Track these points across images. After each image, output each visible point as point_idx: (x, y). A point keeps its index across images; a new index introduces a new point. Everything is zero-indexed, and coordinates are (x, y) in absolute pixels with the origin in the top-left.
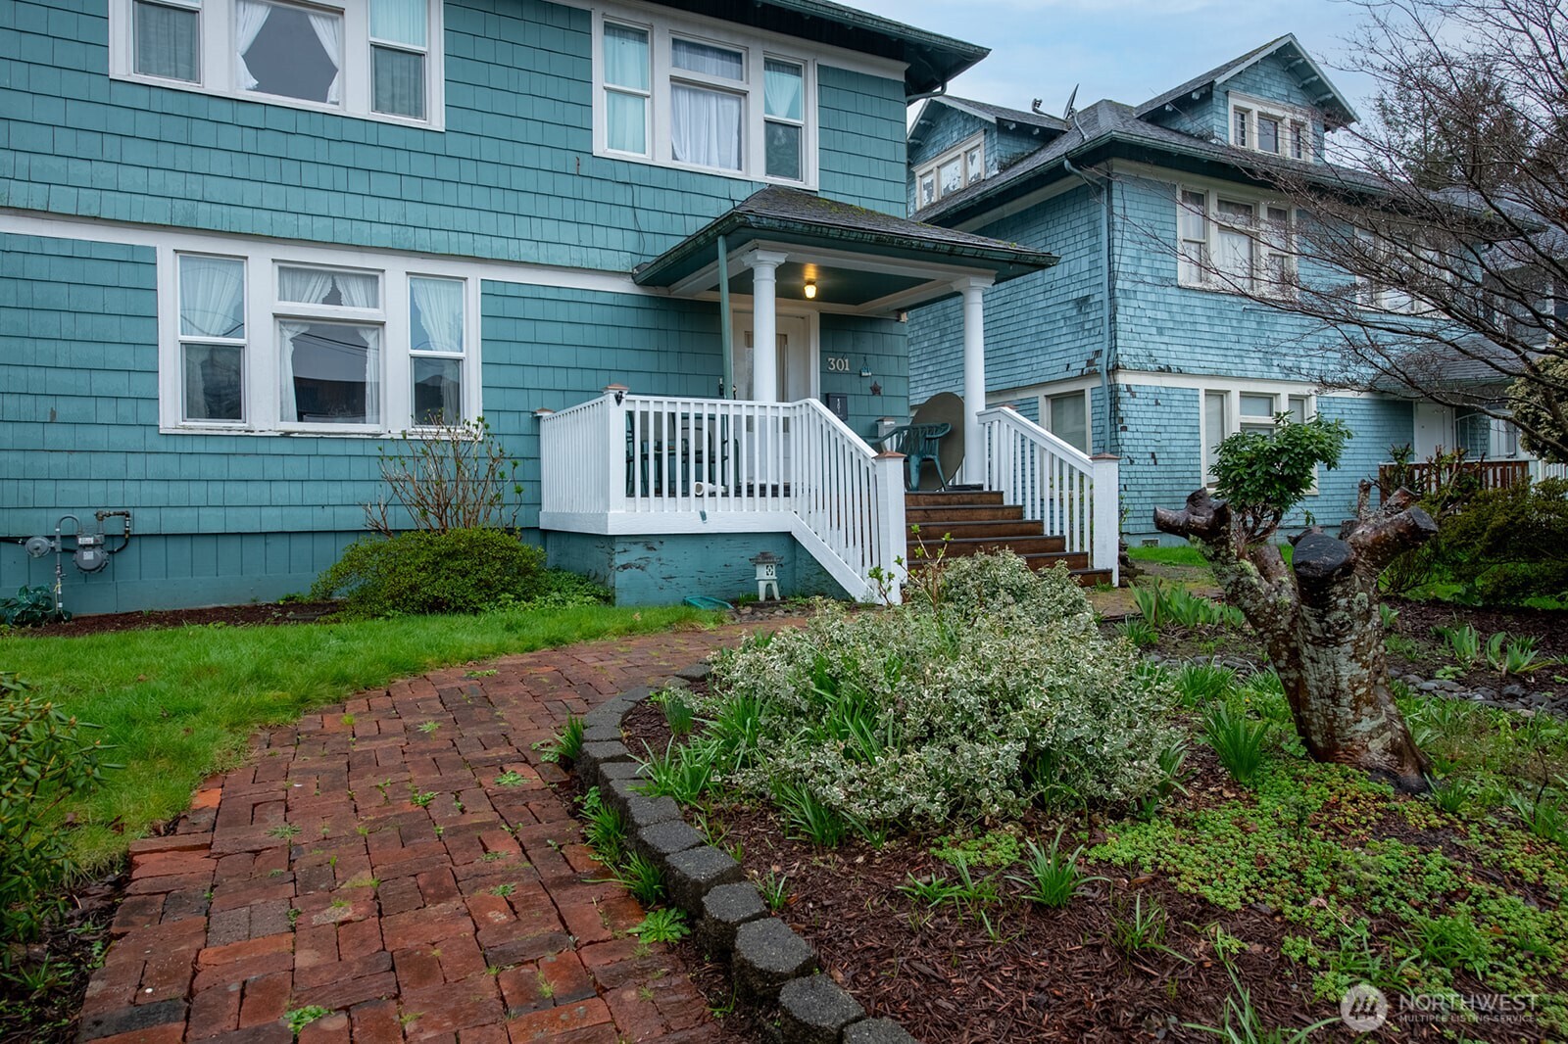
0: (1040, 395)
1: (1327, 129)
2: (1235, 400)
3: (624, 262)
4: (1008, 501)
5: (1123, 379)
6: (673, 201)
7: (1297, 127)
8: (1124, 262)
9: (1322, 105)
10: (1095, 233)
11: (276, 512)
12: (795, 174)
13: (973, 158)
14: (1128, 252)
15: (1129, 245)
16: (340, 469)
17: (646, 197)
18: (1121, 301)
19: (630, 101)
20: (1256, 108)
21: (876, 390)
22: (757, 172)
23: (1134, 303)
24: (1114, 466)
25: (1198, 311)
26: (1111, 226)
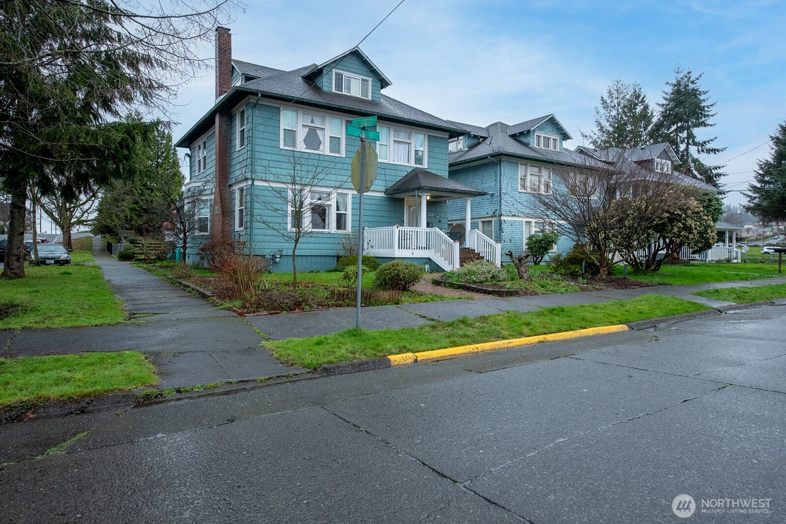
0: (480, 221)
1: (563, 140)
2: (533, 224)
3: (383, 189)
4: (476, 252)
5: (503, 218)
6: (393, 173)
7: (555, 140)
8: (504, 185)
9: (562, 133)
10: (496, 176)
11: (309, 250)
12: (422, 164)
13: (459, 143)
14: (505, 182)
15: (505, 180)
16: (322, 240)
17: (388, 172)
18: (503, 196)
19: (384, 146)
20: (543, 135)
21: (440, 221)
22: (413, 164)
23: (506, 196)
24: (500, 244)
25: (524, 198)
26: (500, 174)
